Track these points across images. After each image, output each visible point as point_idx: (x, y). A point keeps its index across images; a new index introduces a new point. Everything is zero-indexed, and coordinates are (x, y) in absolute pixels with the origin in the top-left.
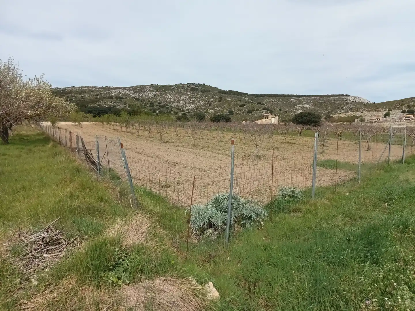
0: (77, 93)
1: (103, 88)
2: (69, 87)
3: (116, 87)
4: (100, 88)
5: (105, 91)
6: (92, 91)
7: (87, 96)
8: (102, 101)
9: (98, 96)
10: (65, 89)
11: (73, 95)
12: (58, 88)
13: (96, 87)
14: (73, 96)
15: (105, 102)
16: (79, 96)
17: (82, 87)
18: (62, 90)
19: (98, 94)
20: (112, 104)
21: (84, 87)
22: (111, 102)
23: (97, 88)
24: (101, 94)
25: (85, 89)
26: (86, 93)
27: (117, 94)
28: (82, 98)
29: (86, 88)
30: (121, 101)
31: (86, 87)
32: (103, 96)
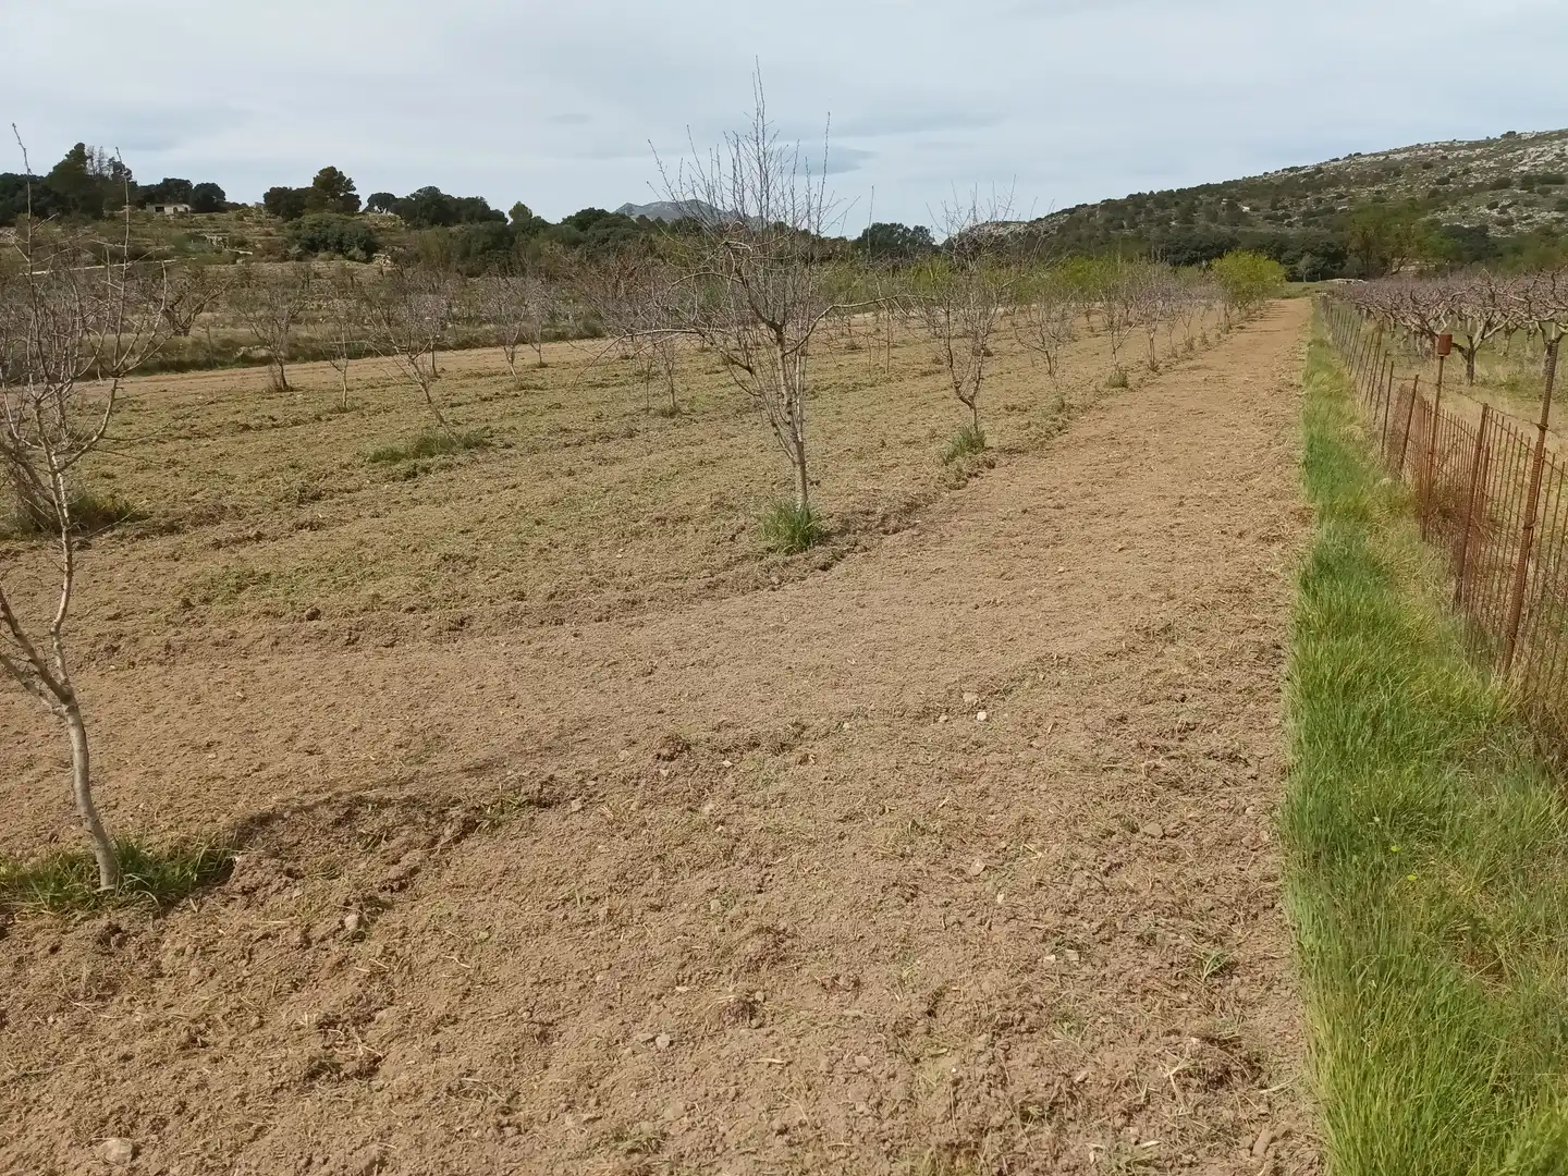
0: (1363, 179)
1: (1488, 143)
2: (1337, 160)
3: (1552, 133)
4: (1472, 146)
5: (1488, 159)
6: (1428, 166)
7: (1399, 191)
8: (1454, 203)
9: (1448, 182)
10: (1319, 169)
11: (1342, 189)
12: (1291, 170)
13: (1450, 147)
14: (1340, 196)
15: (1464, 209)
16: (1365, 193)
17: (1387, 154)
18: (1305, 175)
19: (1453, 175)
20: (1495, 213)
21: (1398, 151)
22: (1492, 206)
23: (1461, 148)
24: (1467, 172)
25: (1399, 157)
26: (1398, 174)
27: (1547, 163)
28: (1375, 200)
29: (1406, 155)
30: (1545, 193)
31: (1406, 150)
32: (1476, 178)
